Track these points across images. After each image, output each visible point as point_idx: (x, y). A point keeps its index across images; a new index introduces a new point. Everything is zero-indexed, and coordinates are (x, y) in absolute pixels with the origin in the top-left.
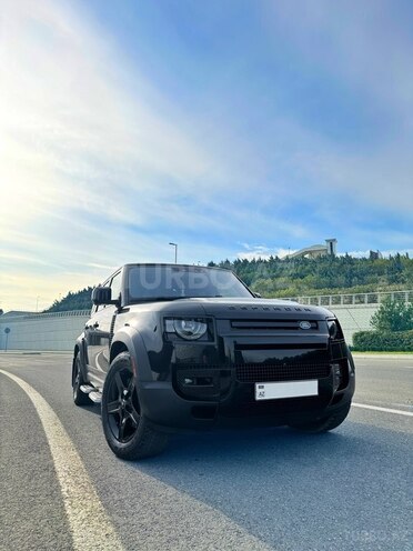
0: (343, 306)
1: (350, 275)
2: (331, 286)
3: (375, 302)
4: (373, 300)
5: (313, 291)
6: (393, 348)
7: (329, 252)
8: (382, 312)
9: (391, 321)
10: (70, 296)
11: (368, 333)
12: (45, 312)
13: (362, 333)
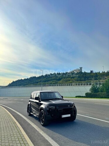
0: (83, 86)
1: (85, 78)
2: (81, 80)
3: (91, 85)
4: (90, 84)
5: (76, 82)
6: (94, 97)
7: (80, 71)
8: (92, 88)
9: (94, 90)
10: (13, 82)
11: (89, 93)
12: (7, 86)
13: (87, 93)
